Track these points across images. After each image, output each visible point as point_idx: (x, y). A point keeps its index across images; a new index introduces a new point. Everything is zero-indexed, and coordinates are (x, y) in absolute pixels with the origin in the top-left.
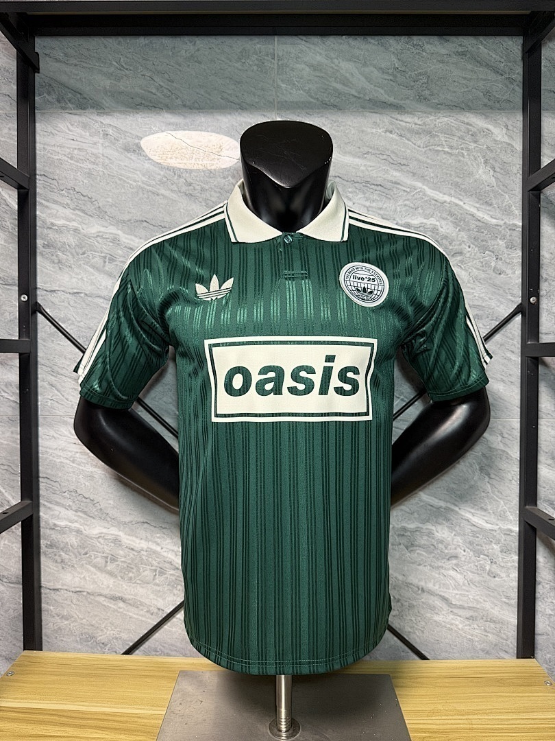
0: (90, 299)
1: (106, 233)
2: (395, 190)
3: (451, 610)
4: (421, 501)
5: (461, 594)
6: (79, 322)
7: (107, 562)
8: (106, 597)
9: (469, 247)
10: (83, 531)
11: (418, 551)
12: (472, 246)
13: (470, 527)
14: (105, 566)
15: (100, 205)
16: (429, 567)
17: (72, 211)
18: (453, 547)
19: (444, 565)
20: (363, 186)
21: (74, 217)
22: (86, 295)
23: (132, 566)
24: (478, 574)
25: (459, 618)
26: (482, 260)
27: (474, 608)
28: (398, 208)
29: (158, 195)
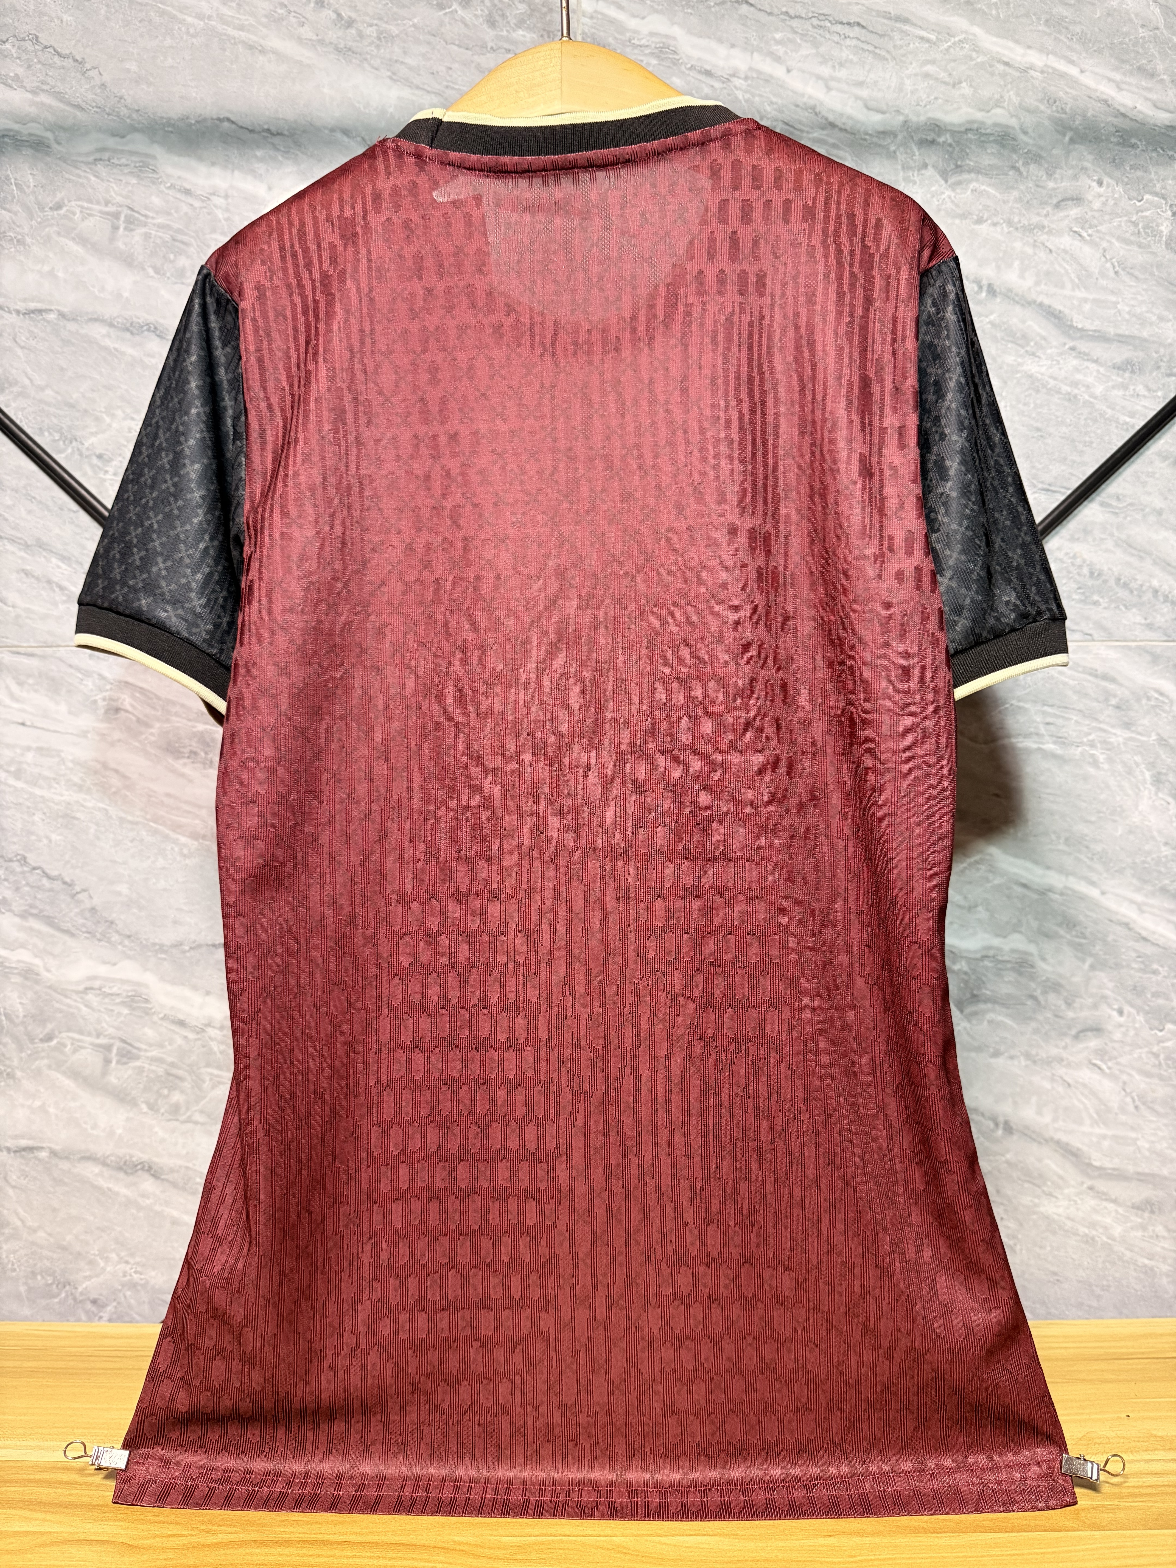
0: (72, 326)
1: (122, 152)
2: (896, 36)
3: (1089, 1183)
4: (993, 870)
5: (1115, 1138)
6: (42, 389)
7: (107, 1061)
8: (103, 1162)
9: (1100, 183)
10: (45, 974)
11: (990, 1016)
12: (1106, 180)
13: (1131, 943)
14: (104, 1073)
15: (106, 78)
16: (1023, 1062)
17: (29, 96)
18: (1090, 1001)
19: (1064, 1055)
20: (814, 27)
21: (33, 110)
22: (62, 315)
23: (180, 1073)
24: (1161, 1078)
25: (1111, 1206)
26: (1134, 218)
27: (1153, 1175)
28: (908, 82)
29: (263, 51)
